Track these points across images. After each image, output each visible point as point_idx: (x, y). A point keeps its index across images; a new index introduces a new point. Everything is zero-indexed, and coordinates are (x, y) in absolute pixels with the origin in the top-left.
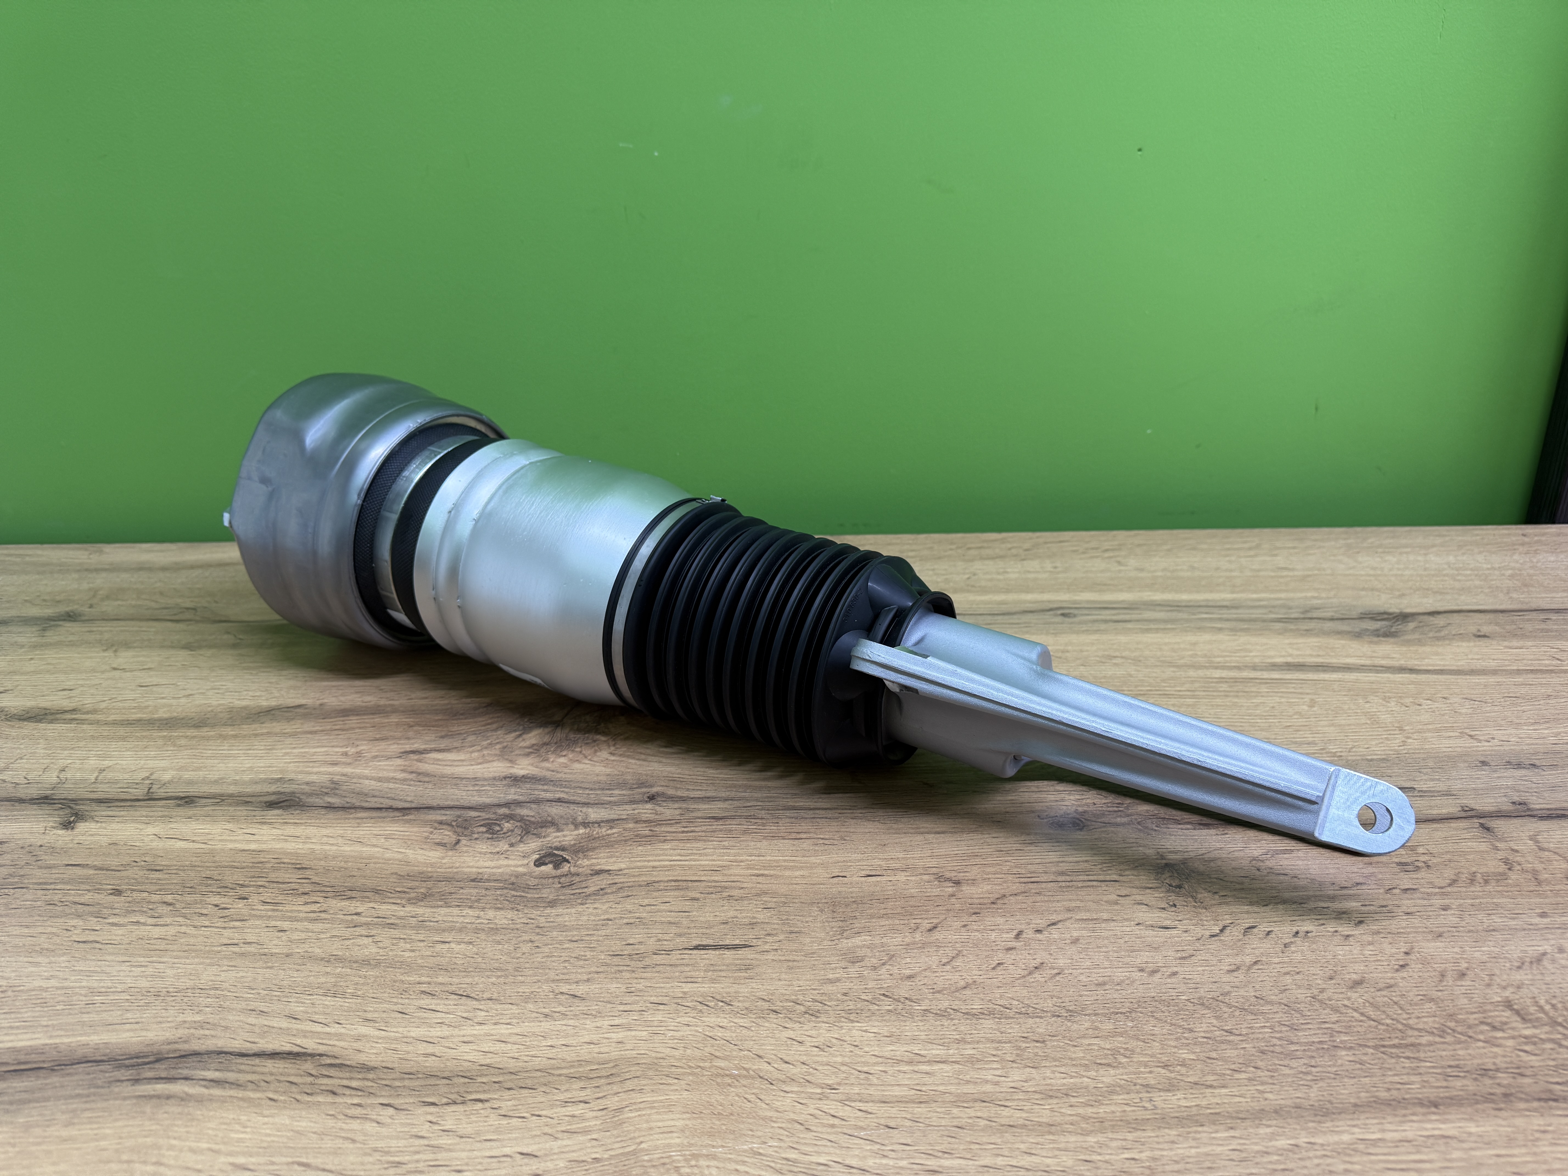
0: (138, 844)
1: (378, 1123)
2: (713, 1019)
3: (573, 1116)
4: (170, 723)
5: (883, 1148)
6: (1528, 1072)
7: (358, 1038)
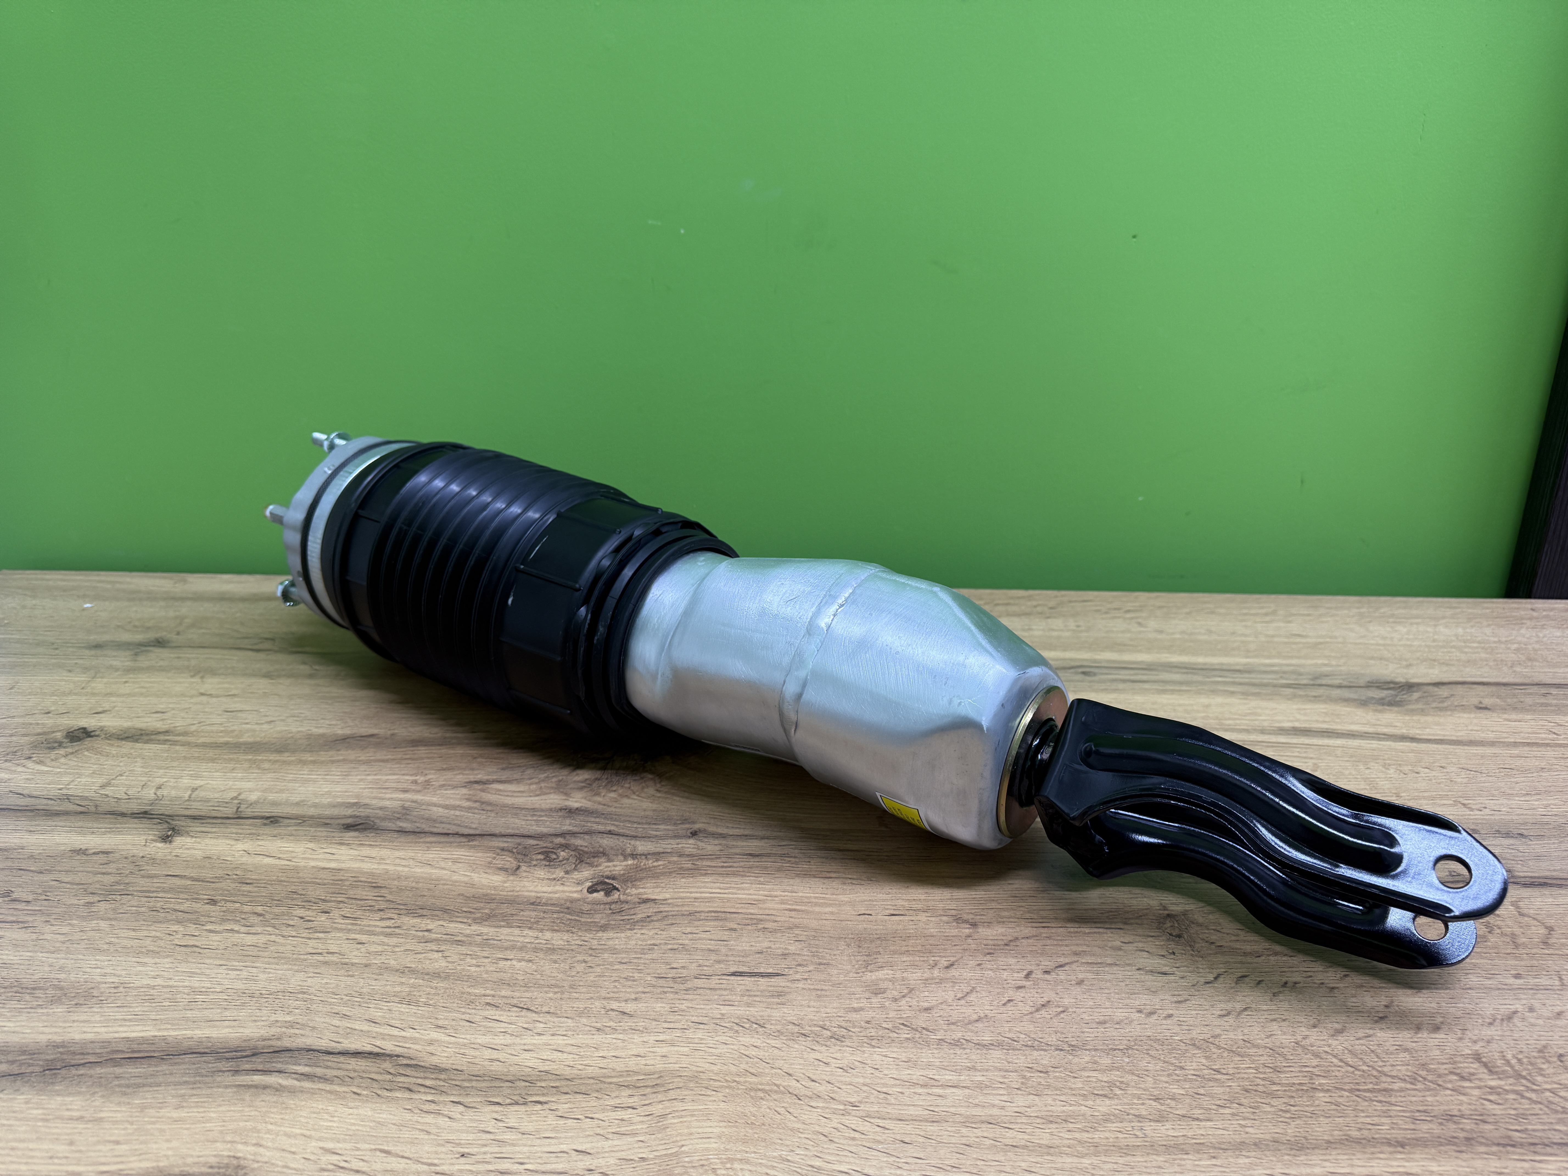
0: (229, 859)
1: (450, 1118)
2: (748, 1040)
3: (622, 1120)
4: (254, 747)
5: (898, 1160)
6: (1490, 1120)
7: (431, 1043)
